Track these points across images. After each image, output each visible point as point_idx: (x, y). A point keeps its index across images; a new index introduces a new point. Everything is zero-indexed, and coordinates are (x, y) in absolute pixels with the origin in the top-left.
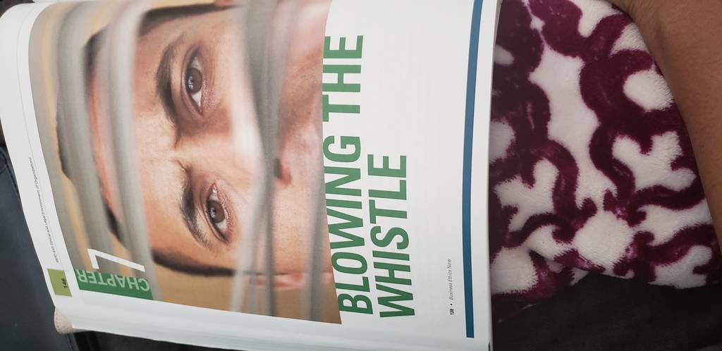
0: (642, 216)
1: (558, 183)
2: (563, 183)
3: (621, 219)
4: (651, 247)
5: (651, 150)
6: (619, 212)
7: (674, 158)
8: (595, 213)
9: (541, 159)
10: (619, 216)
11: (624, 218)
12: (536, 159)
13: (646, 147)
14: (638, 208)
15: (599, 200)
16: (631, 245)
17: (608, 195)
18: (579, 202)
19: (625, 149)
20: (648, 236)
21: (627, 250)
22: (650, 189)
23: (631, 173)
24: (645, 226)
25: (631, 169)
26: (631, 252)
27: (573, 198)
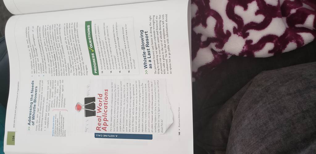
0: (248, 34)
1: (216, 26)
2: (219, 25)
3: (240, 36)
4: (252, 45)
5: (247, 9)
6: (239, 34)
7: (256, 11)
8: (231, 35)
9: (209, 16)
10: (239, 36)
11: (241, 36)
12: (207, 16)
13: (246, 8)
14: (246, 31)
15: (231, 30)
16: (245, 45)
17: (234, 28)
18: (225, 32)
19: (238, 10)
20: (251, 41)
21: (244, 48)
22: (249, 23)
23: (241, 19)
24: (249, 38)
25: (242, 17)
26: (245, 48)
27: (223, 30)
